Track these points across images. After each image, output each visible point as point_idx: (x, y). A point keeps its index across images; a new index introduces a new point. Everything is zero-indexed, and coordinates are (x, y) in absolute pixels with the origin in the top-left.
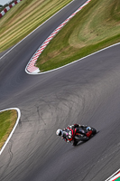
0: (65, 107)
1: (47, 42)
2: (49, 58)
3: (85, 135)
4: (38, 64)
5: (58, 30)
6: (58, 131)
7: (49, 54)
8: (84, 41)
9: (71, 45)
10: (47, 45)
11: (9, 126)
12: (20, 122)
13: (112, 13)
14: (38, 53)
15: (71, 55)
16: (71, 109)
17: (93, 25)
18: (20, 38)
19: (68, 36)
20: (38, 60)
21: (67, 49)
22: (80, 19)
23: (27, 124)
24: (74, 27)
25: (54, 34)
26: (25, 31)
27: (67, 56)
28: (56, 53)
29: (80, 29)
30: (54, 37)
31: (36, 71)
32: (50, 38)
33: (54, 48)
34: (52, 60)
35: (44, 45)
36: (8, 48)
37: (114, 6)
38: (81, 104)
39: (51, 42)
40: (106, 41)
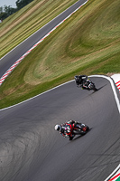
2: (5, 95)
5: (13, 67)
8: (39, 78)
13: (67, 50)
15: (27, 92)
17: (48, 62)
21: (23, 86)
22: (35, 57)
24: (30, 64)
27: (22, 94)
28: (11, 90)
34: (7, 98)
37: (69, 43)
40: (61, 78)
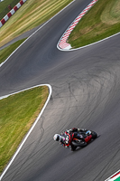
0: (96, 84)
1: (79, 18)
3: (83, 140)
4: (70, 41)
6: (56, 136)
7: (81, 31)
9: (103, 22)
10: (79, 22)
11: (41, 102)
12: (51, 99)
14: (70, 30)
16: (102, 85)
18: (52, 15)
19: (100, 13)
20: (70, 37)
23: (59, 100)
25: (86, 10)
26: (57, 7)
29: (113, 5)
30: (86, 13)
31: (68, 47)
32: (82, 14)
33: (86, 25)
35: (76, 22)
36: (39, 24)
38: (113, 81)
39: (83, 18)
